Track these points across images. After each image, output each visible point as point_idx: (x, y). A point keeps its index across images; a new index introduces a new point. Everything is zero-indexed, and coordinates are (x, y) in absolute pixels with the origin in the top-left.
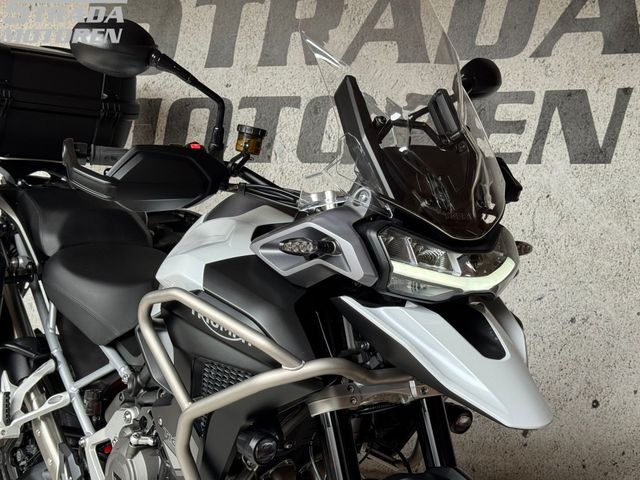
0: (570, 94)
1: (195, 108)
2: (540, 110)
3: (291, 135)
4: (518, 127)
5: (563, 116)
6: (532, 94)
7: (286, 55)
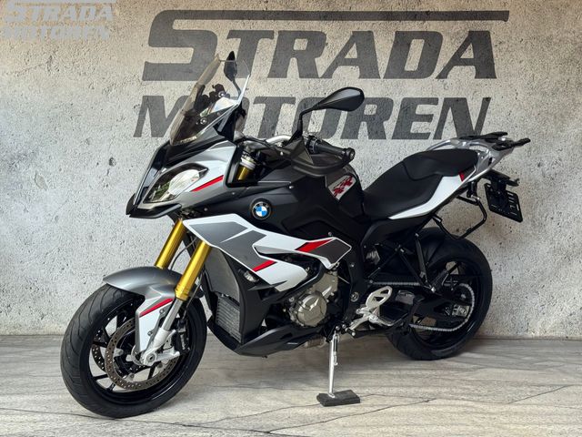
3: (288, 121)
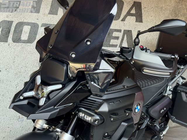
0: (129, 31)
1: (25, 25)
2: (122, 34)
4: (117, 38)
5: (127, 36)
6: (121, 30)
7: (57, 12)
